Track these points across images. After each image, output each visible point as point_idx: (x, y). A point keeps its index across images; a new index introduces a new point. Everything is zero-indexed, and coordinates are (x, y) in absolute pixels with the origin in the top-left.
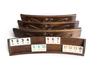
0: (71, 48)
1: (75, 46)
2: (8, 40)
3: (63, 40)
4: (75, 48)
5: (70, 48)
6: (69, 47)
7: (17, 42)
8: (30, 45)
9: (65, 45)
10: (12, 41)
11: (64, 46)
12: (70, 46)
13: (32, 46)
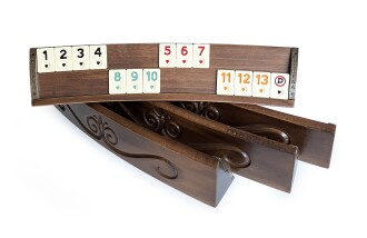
0: (246, 82)
1: (261, 74)
2: (33, 52)
3: (218, 56)
4: (262, 80)
5: (243, 78)
6: (240, 75)
7: (62, 57)
8: (106, 72)
9: (227, 72)
10: (45, 52)
11: (224, 75)
12: (244, 73)
13: (112, 73)
